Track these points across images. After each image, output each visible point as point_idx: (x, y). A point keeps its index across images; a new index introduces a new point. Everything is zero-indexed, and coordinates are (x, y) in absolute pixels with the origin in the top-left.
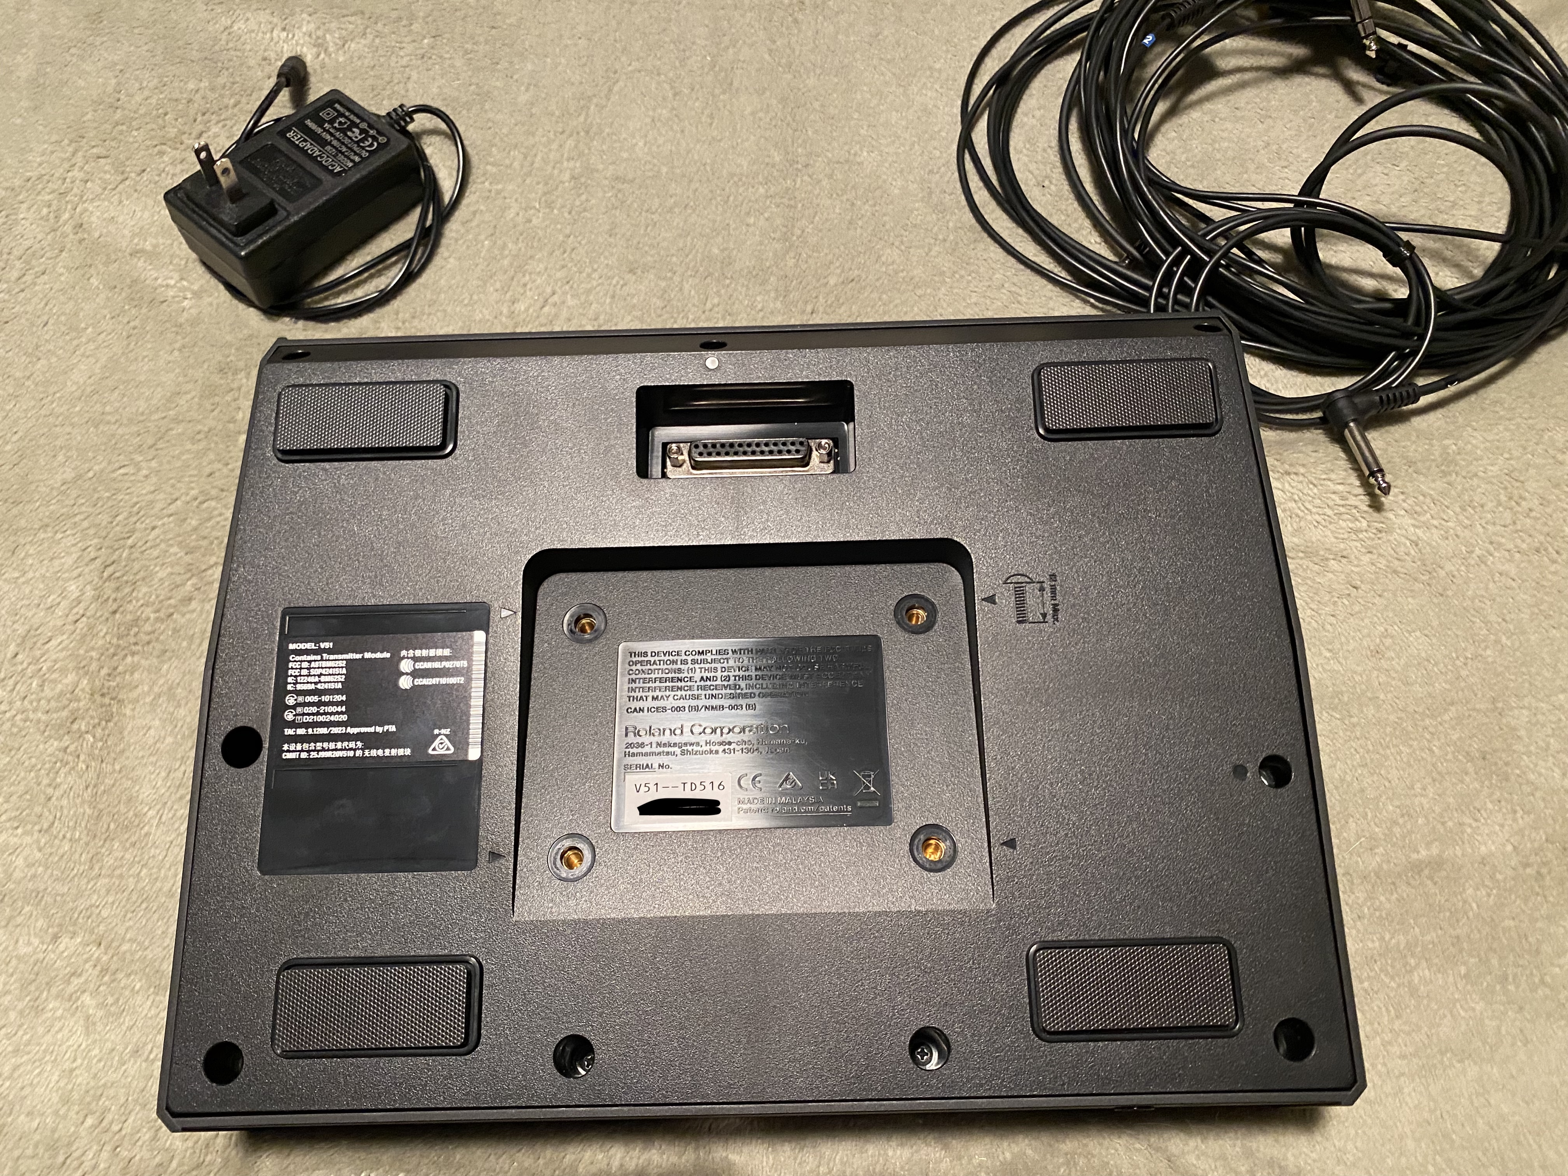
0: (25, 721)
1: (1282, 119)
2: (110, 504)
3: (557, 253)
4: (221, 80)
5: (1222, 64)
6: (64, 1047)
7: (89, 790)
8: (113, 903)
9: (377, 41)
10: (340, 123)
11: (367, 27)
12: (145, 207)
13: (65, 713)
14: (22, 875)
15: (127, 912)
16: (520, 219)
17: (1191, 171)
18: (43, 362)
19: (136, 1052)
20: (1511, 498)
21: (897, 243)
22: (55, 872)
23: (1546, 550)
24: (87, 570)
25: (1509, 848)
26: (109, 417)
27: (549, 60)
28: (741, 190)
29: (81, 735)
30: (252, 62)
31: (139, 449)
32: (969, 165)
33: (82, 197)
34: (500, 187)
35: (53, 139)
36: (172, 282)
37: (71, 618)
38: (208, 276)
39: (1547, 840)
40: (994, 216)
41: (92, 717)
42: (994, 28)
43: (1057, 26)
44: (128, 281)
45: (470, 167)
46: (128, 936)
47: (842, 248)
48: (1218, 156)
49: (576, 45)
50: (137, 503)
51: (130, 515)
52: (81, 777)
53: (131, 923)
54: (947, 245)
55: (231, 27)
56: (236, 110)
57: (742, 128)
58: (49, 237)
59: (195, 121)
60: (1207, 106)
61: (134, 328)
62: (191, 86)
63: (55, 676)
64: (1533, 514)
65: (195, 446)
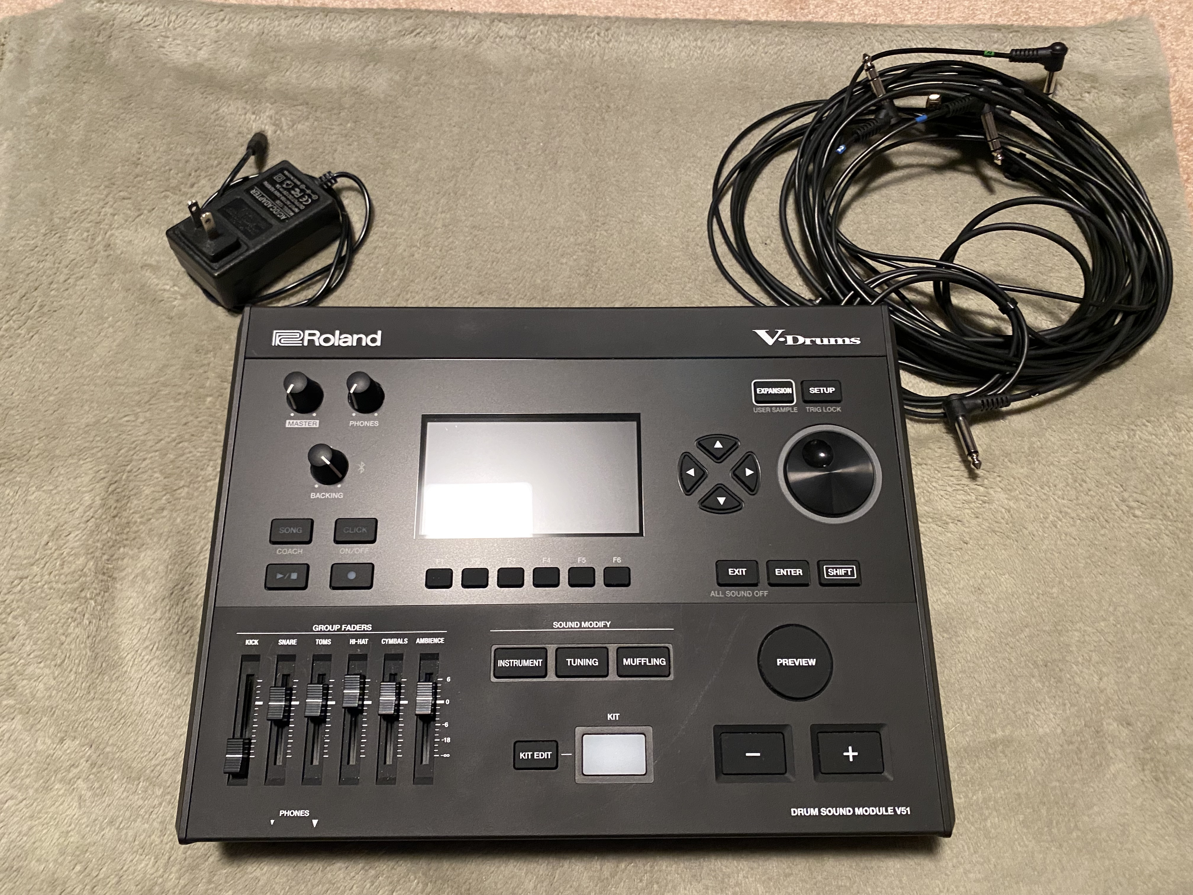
0: (50, 589)
1: (936, 202)
2: (117, 441)
3: (431, 278)
4: (209, 148)
5: (897, 161)
6: (64, 815)
7: (90, 638)
8: (102, 718)
9: (316, 123)
10: (287, 185)
11: (310, 113)
12: (153, 235)
13: (76, 585)
14: (42, 695)
15: (110, 725)
16: (406, 254)
17: (871, 237)
18: (78, 339)
19: (111, 822)
20: (1076, 481)
21: (662, 281)
22: (64, 695)
23: (1098, 518)
24: (98, 486)
25: (1059, 731)
26: (120, 381)
27: (432, 142)
28: (558, 239)
29: (87, 600)
30: (230, 135)
31: (138, 404)
32: (716, 227)
33: (111, 226)
34: (393, 230)
35: (93, 185)
36: (168, 287)
37: (84, 519)
38: (192, 283)
39: (1085, 725)
40: (730, 263)
41: (95, 589)
42: (740, 129)
43: (784, 130)
44: (138, 286)
45: (374, 216)
46: (111, 742)
47: (625, 282)
48: (890, 227)
49: (451, 131)
50: (134, 442)
51: (129, 450)
52: (85, 630)
53: (113, 732)
54: (697, 282)
55: (218, 110)
56: (217, 169)
57: (562, 194)
58: (87, 252)
59: (190, 175)
60: (884, 191)
61: (141, 319)
62: (188, 151)
63: (71, 558)
64: (1091, 493)
65: (177, 404)
